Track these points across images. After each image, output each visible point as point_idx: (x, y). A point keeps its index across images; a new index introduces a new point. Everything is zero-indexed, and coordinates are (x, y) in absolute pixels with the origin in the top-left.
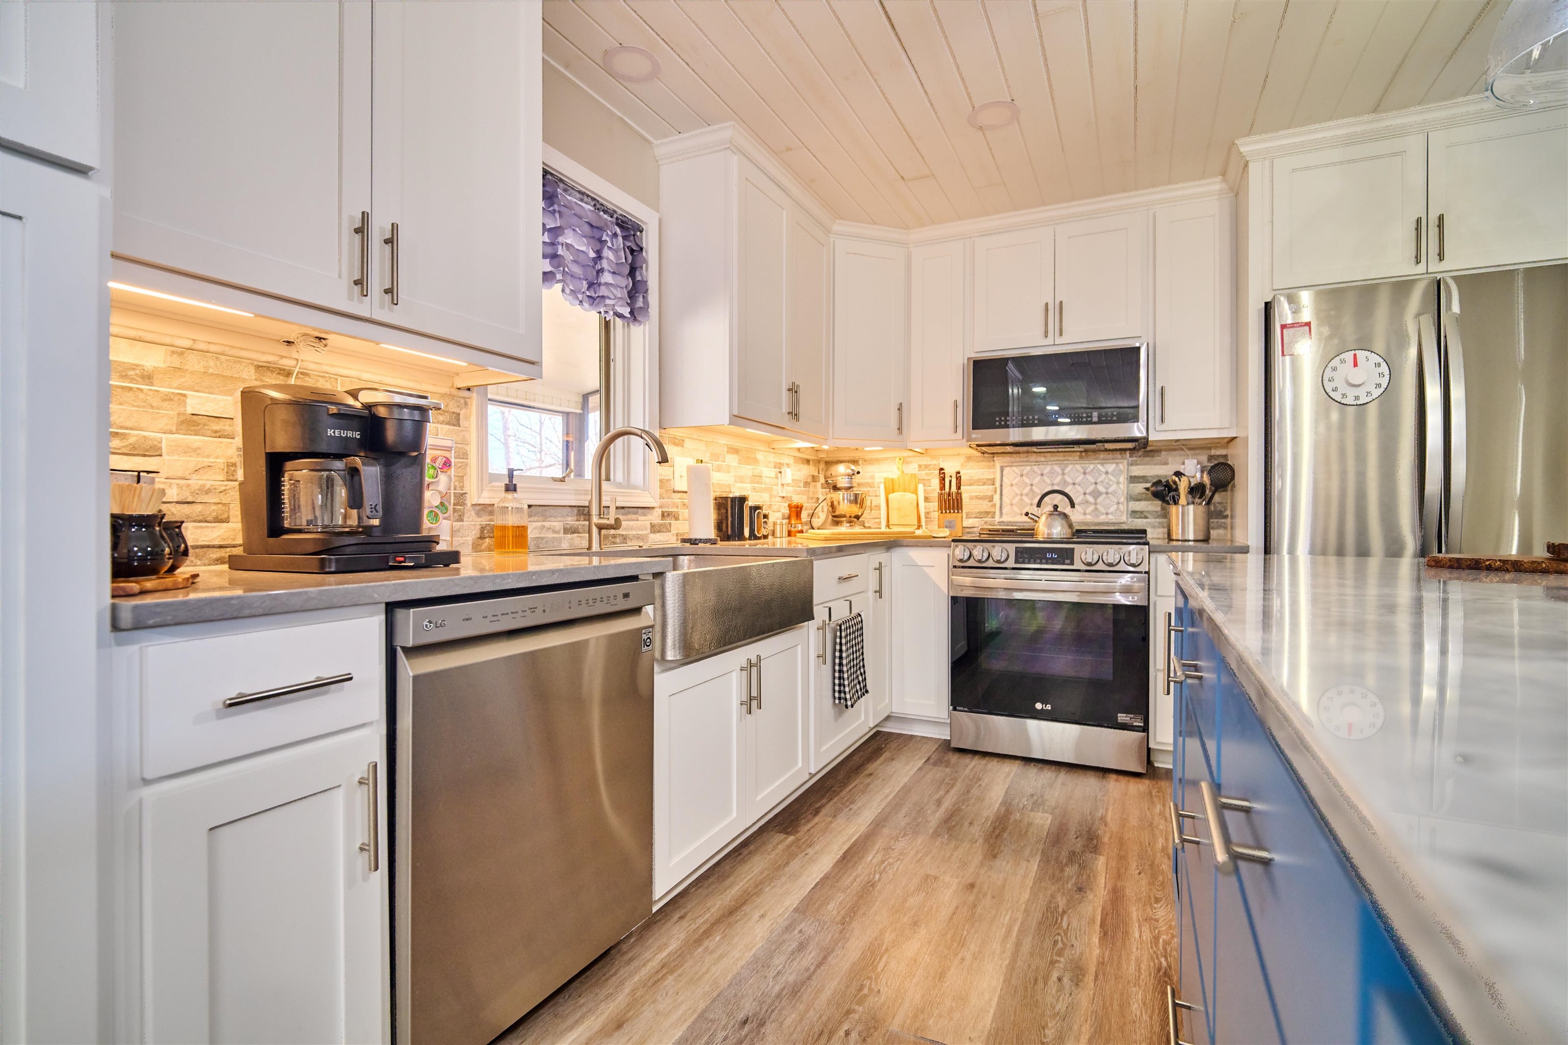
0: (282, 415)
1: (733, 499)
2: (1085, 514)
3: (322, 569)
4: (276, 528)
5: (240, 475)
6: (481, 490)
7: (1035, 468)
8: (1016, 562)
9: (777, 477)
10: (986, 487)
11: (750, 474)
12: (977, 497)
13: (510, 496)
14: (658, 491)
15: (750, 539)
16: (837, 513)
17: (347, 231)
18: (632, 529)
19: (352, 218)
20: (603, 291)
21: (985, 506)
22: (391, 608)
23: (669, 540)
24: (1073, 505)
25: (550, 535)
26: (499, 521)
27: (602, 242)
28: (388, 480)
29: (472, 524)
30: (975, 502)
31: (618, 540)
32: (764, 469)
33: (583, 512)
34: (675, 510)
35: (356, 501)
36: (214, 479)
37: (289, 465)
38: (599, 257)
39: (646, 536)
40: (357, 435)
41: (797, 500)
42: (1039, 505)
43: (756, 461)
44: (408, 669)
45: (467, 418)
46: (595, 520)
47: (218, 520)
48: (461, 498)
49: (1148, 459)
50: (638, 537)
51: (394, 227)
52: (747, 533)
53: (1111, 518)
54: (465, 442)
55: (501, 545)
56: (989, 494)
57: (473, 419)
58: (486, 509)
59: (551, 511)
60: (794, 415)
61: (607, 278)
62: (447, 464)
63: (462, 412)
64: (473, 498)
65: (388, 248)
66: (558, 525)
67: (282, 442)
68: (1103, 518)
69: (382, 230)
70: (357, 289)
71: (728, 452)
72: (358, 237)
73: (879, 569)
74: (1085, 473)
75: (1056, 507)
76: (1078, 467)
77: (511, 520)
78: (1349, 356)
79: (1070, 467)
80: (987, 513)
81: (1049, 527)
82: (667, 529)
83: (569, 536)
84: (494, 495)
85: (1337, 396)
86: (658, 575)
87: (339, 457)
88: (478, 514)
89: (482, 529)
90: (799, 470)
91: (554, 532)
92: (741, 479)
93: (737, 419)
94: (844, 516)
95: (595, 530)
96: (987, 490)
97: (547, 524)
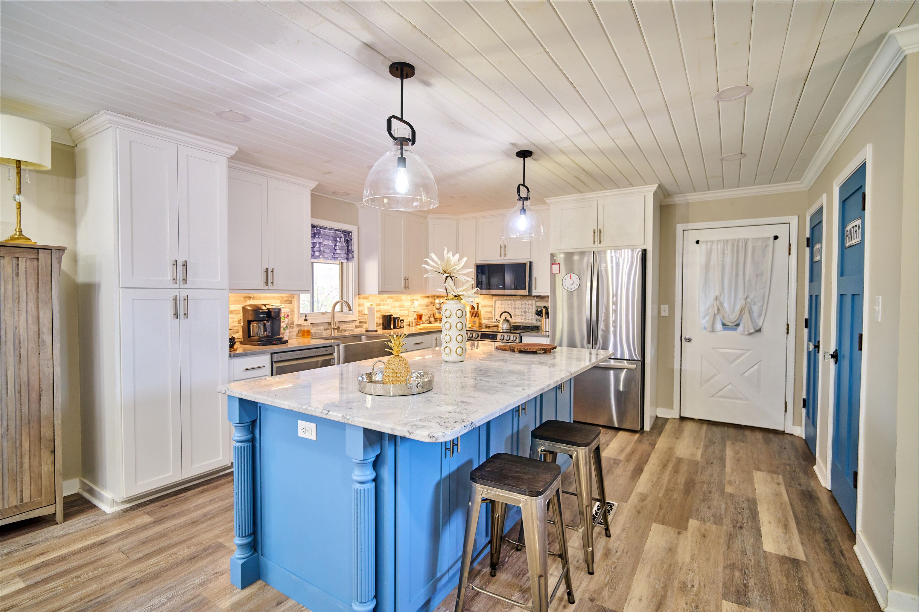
0: (250, 313)
1: (387, 316)
2: (522, 319)
3: (259, 345)
4: (249, 336)
5: (242, 324)
6: (298, 320)
7: (506, 302)
8: (481, 338)
9: (412, 304)
10: (490, 308)
11: (398, 305)
12: (487, 312)
13: (306, 322)
14: (358, 314)
15: (394, 328)
16: (435, 318)
17: (263, 271)
18: (348, 328)
19: (264, 269)
20: (337, 256)
21: (489, 315)
22: (272, 354)
23: (362, 331)
24: (511, 317)
25: (319, 331)
26: (302, 329)
27: (336, 241)
28: (272, 324)
29: (296, 330)
30: (487, 314)
31: (343, 331)
32: (405, 302)
33: (330, 324)
34: (365, 320)
35: (265, 330)
36: (236, 324)
37: (252, 323)
38: (336, 245)
39: (354, 329)
40: (266, 316)
41: (421, 312)
42: (500, 317)
43: (401, 300)
44: (275, 365)
45: (294, 301)
46: (333, 326)
47: (237, 333)
48: (292, 323)
49: (541, 300)
50: (350, 330)
51: (273, 269)
52: (392, 327)
53: (530, 321)
54: (294, 308)
55: (303, 335)
56: (491, 311)
57: (296, 301)
58: (299, 325)
59: (320, 324)
60: (407, 287)
61: (338, 251)
62: (288, 316)
63: (293, 300)
64: (296, 323)
65: (272, 273)
66: (322, 328)
67: (250, 318)
68: (527, 321)
69: (270, 269)
70: (265, 284)
71: (388, 298)
72: (265, 273)
73: (436, 340)
74: (522, 304)
75: (506, 318)
76: (520, 302)
77: (306, 329)
78: (569, 275)
79: (517, 302)
80: (491, 318)
81: (502, 325)
82: (362, 327)
83: (326, 331)
84: (301, 322)
85: (566, 288)
86: (338, 345)
87: (262, 321)
88: (297, 327)
89: (299, 331)
90: (423, 301)
91: (321, 330)
92: (394, 307)
93: (380, 292)
94: (438, 319)
95: (332, 329)
96: (490, 309)
97: (318, 328)
